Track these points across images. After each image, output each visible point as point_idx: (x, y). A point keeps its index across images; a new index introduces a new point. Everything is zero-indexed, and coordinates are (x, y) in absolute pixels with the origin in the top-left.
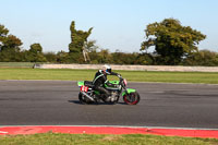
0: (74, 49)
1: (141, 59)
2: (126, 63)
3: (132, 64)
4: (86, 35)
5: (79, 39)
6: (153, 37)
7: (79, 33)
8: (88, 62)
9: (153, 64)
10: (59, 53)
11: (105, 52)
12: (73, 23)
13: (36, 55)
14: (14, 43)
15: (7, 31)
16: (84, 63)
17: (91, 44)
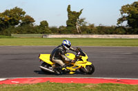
0: (70, 24)
1: (117, 30)
2: (107, 33)
3: (111, 34)
4: (78, 14)
5: (74, 17)
6: (126, 15)
7: (74, 13)
8: (80, 33)
9: (126, 34)
10: (60, 27)
11: (92, 26)
12: (69, 6)
13: (44, 29)
14: (29, 20)
15: (24, 13)
16: (77, 33)
17: (82, 20)
